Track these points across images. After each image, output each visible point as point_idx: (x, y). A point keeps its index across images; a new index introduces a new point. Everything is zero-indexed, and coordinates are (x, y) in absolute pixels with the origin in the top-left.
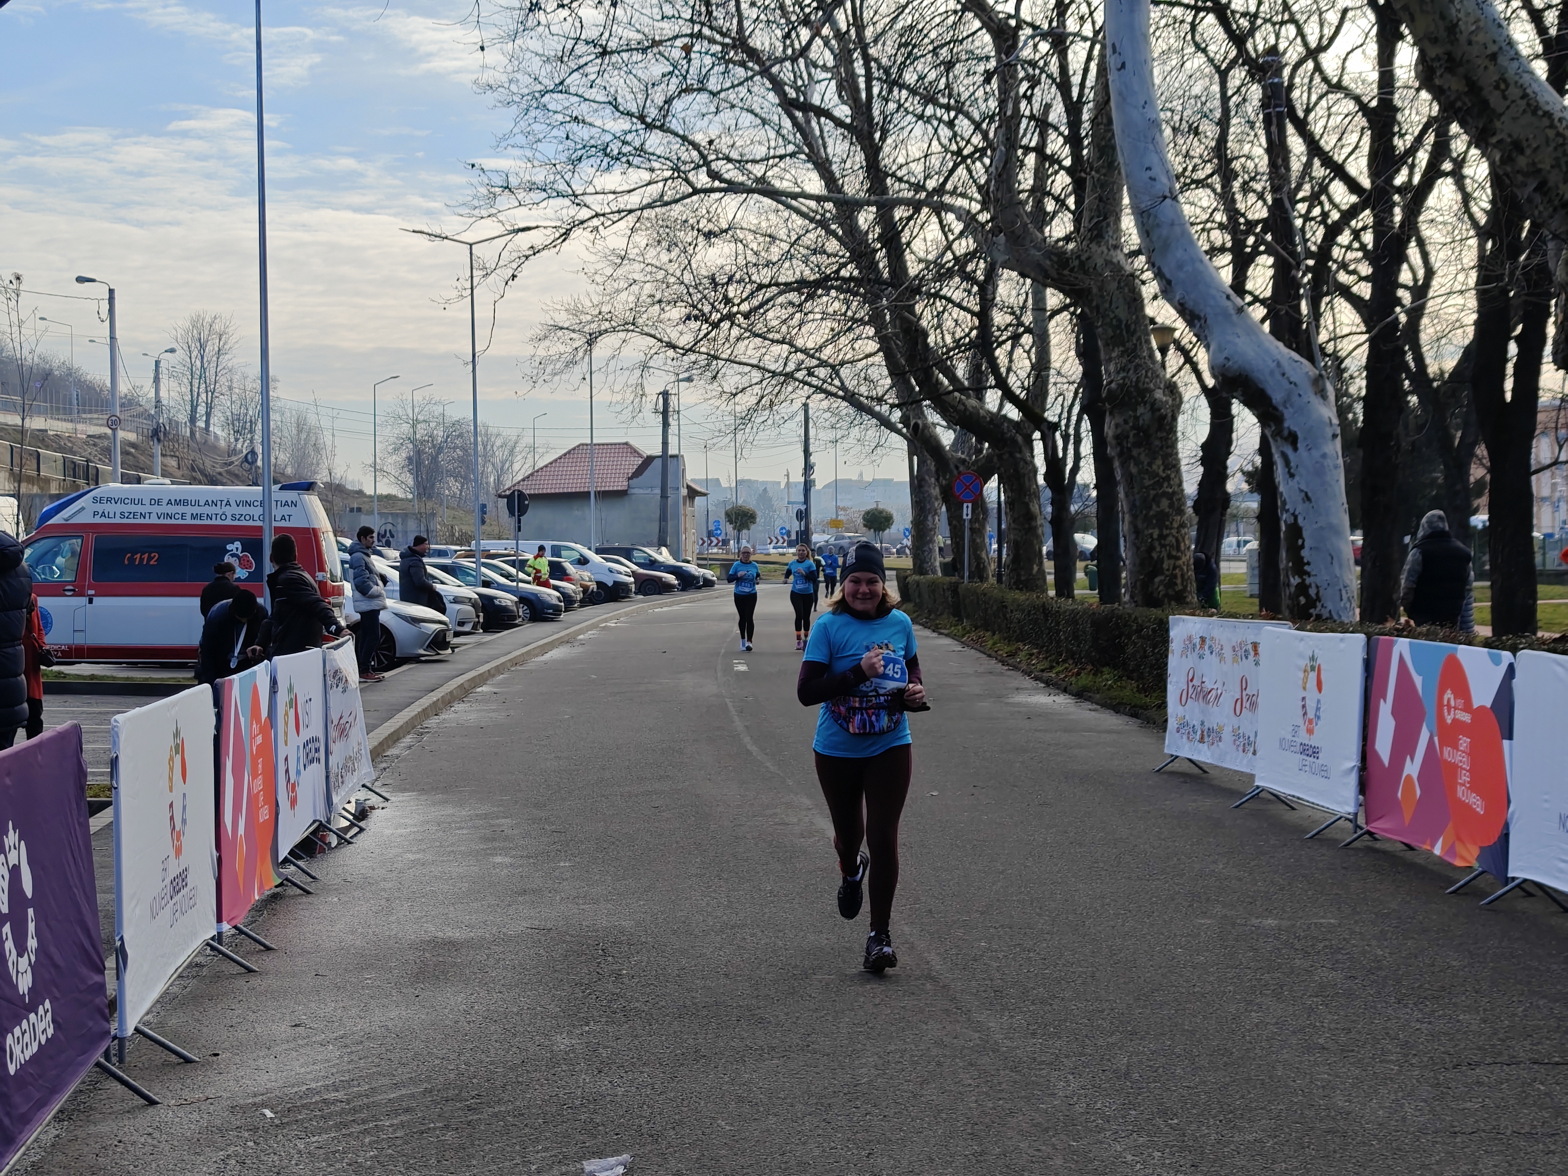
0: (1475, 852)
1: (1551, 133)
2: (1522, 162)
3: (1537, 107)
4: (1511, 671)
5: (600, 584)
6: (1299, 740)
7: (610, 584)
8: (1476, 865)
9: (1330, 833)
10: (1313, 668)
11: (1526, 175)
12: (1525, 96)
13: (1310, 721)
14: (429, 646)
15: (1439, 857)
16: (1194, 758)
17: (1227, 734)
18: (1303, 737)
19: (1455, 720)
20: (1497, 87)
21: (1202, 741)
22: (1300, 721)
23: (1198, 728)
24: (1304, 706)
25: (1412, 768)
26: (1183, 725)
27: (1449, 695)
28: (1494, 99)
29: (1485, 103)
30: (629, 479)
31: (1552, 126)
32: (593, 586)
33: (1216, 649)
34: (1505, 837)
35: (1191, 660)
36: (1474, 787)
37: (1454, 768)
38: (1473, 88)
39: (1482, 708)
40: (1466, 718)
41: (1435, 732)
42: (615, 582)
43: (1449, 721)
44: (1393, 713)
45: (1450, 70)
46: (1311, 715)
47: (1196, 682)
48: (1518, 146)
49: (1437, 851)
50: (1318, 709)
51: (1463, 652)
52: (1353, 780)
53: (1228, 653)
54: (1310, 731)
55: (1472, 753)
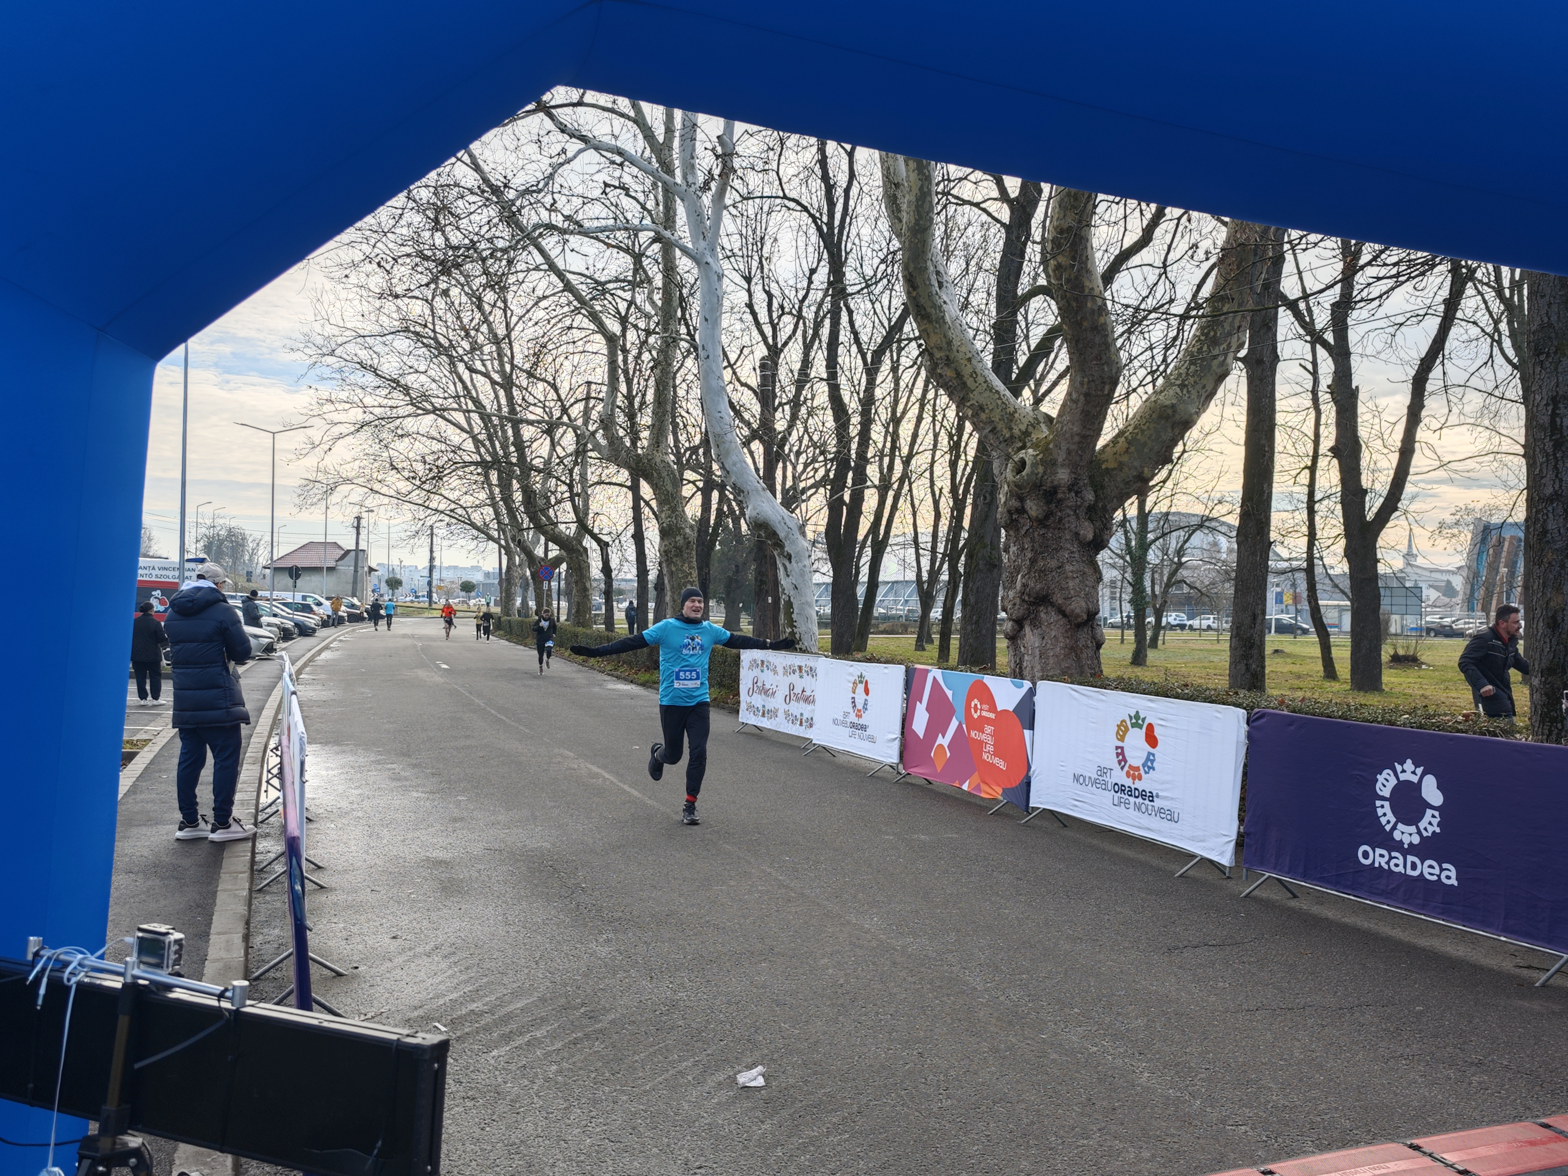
0: (1000, 791)
1: (999, 402)
2: (983, 416)
3: (992, 388)
4: (1032, 692)
6: (849, 720)
8: (1001, 798)
9: (879, 774)
10: (861, 682)
11: (985, 423)
12: (986, 382)
13: (859, 711)
14: (264, 651)
15: (969, 793)
16: (759, 725)
17: (781, 714)
18: (853, 718)
19: (980, 716)
20: (971, 376)
21: (763, 715)
22: (851, 711)
23: (761, 708)
24: (853, 702)
25: (944, 741)
26: (750, 707)
27: (976, 701)
28: (970, 382)
29: (965, 384)
31: (1000, 398)
33: (771, 667)
34: (1028, 784)
35: (756, 672)
36: (996, 754)
37: (981, 742)
38: (959, 375)
39: (1005, 711)
40: (992, 716)
41: (963, 721)
43: (976, 716)
44: (927, 709)
45: (947, 365)
46: (860, 706)
47: (760, 684)
48: (982, 408)
49: (965, 787)
50: (865, 704)
51: (989, 680)
52: (896, 745)
53: (780, 670)
54: (860, 716)
55: (994, 735)
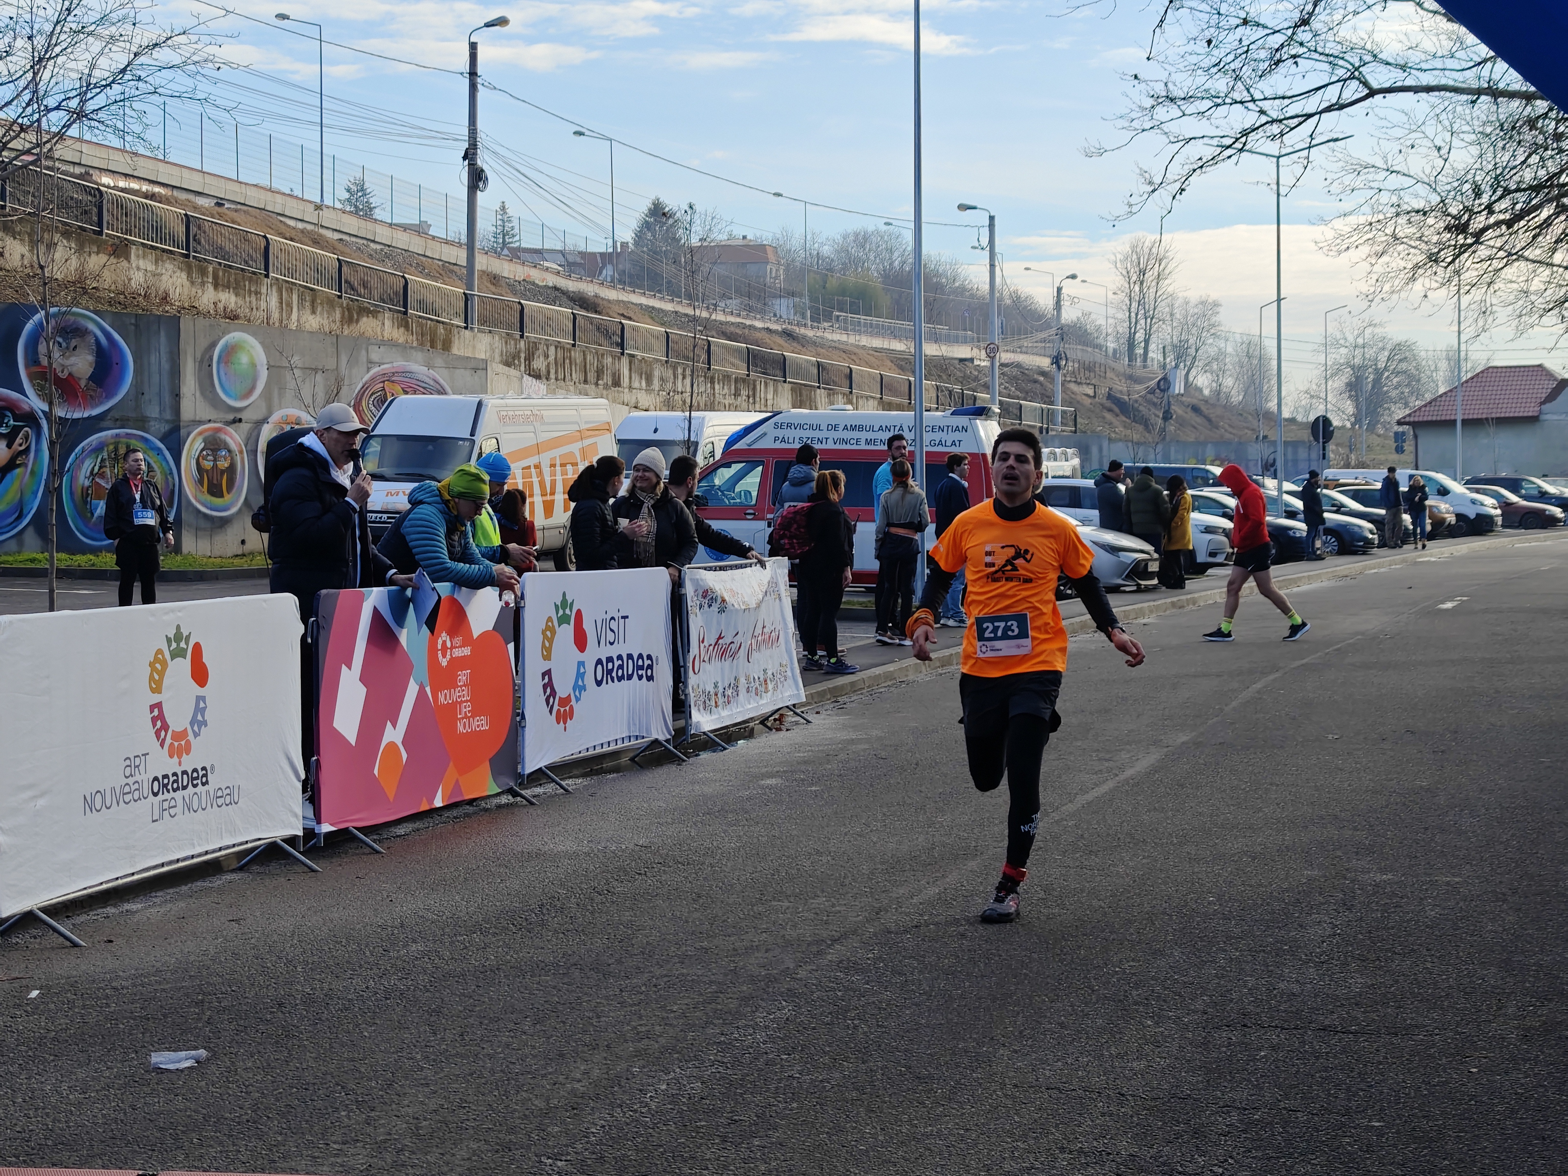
5: (1460, 517)
7: (1472, 516)
14: (1126, 576)
30: (1542, 403)
32: (1451, 519)
42: (1477, 514)
